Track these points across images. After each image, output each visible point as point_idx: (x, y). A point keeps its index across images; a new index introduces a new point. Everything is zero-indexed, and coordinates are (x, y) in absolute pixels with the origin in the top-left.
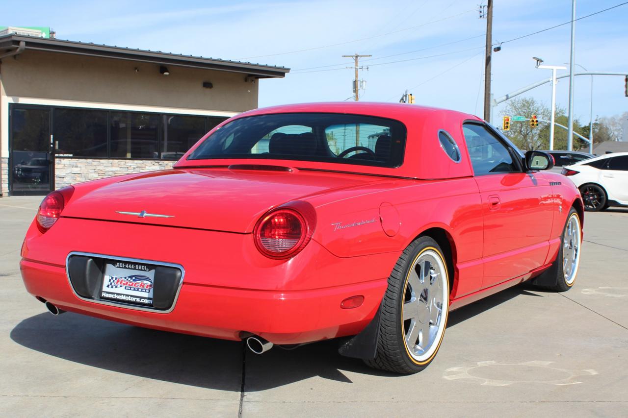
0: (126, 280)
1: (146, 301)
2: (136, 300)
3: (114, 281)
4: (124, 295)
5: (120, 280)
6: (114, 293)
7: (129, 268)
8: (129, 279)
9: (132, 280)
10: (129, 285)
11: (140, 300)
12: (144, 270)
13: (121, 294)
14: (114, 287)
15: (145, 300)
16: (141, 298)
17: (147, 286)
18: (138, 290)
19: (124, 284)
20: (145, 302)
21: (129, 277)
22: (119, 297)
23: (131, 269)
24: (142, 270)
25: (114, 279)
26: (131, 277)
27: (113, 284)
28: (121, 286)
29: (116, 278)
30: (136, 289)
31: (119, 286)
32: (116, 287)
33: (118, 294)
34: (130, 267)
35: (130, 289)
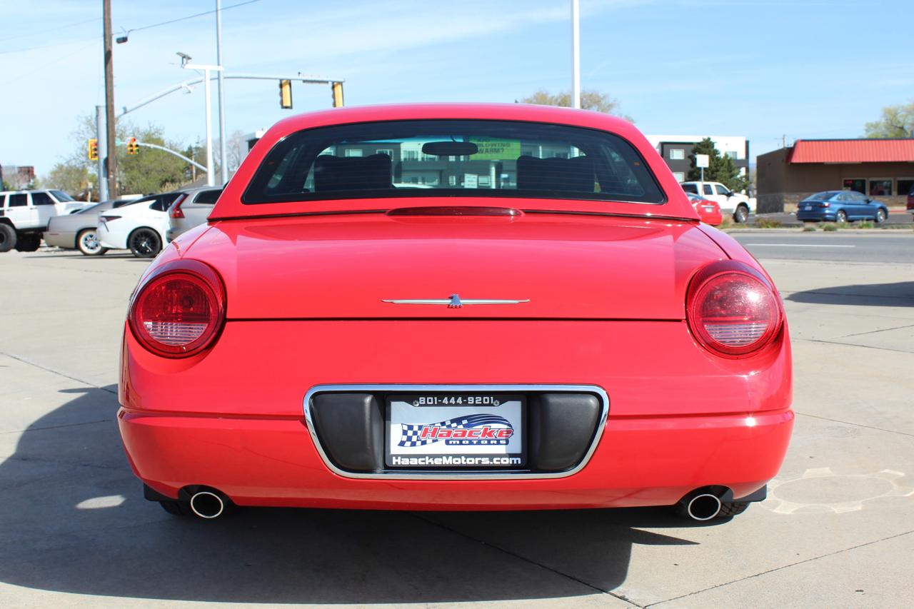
0: (445, 427)
1: (507, 461)
2: (480, 462)
3: (415, 433)
4: (447, 456)
5: (432, 429)
6: (423, 456)
7: (450, 405)
8: (454, 425)
9: (461, 427)
10: (456, 435)
11: (491, 460)
12: (490, 405)
13: (440, 456)
14: (419, 443)
15: (503, 459)
16: (491, 457)
17: (501, 434)
18: (479, 443)
19: (441, 435)
20: (503, 462)
21: (453, 421)
22: (438, 462)
23: (457, 405)
24: (483, 405)
25: (416, 428)
26: (458, 421)
27: (414, 438)
28: (434, 441)
29: (420, 428)
30: (475, 442)
31: (429, 441)
32: (424, 443)
33: (433, 456)
34: (452, 400)
35: (461, 444)
